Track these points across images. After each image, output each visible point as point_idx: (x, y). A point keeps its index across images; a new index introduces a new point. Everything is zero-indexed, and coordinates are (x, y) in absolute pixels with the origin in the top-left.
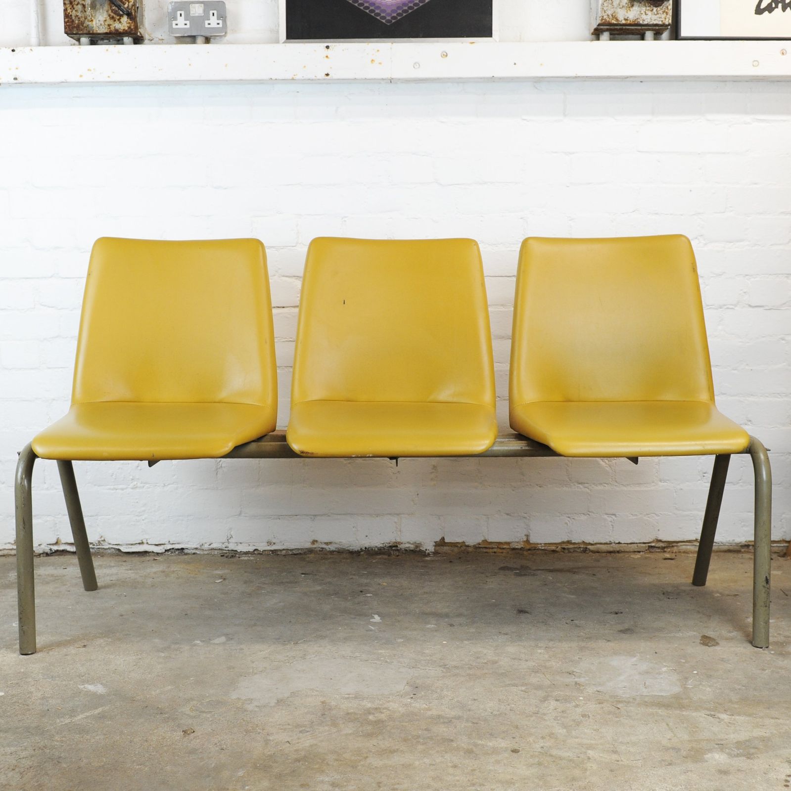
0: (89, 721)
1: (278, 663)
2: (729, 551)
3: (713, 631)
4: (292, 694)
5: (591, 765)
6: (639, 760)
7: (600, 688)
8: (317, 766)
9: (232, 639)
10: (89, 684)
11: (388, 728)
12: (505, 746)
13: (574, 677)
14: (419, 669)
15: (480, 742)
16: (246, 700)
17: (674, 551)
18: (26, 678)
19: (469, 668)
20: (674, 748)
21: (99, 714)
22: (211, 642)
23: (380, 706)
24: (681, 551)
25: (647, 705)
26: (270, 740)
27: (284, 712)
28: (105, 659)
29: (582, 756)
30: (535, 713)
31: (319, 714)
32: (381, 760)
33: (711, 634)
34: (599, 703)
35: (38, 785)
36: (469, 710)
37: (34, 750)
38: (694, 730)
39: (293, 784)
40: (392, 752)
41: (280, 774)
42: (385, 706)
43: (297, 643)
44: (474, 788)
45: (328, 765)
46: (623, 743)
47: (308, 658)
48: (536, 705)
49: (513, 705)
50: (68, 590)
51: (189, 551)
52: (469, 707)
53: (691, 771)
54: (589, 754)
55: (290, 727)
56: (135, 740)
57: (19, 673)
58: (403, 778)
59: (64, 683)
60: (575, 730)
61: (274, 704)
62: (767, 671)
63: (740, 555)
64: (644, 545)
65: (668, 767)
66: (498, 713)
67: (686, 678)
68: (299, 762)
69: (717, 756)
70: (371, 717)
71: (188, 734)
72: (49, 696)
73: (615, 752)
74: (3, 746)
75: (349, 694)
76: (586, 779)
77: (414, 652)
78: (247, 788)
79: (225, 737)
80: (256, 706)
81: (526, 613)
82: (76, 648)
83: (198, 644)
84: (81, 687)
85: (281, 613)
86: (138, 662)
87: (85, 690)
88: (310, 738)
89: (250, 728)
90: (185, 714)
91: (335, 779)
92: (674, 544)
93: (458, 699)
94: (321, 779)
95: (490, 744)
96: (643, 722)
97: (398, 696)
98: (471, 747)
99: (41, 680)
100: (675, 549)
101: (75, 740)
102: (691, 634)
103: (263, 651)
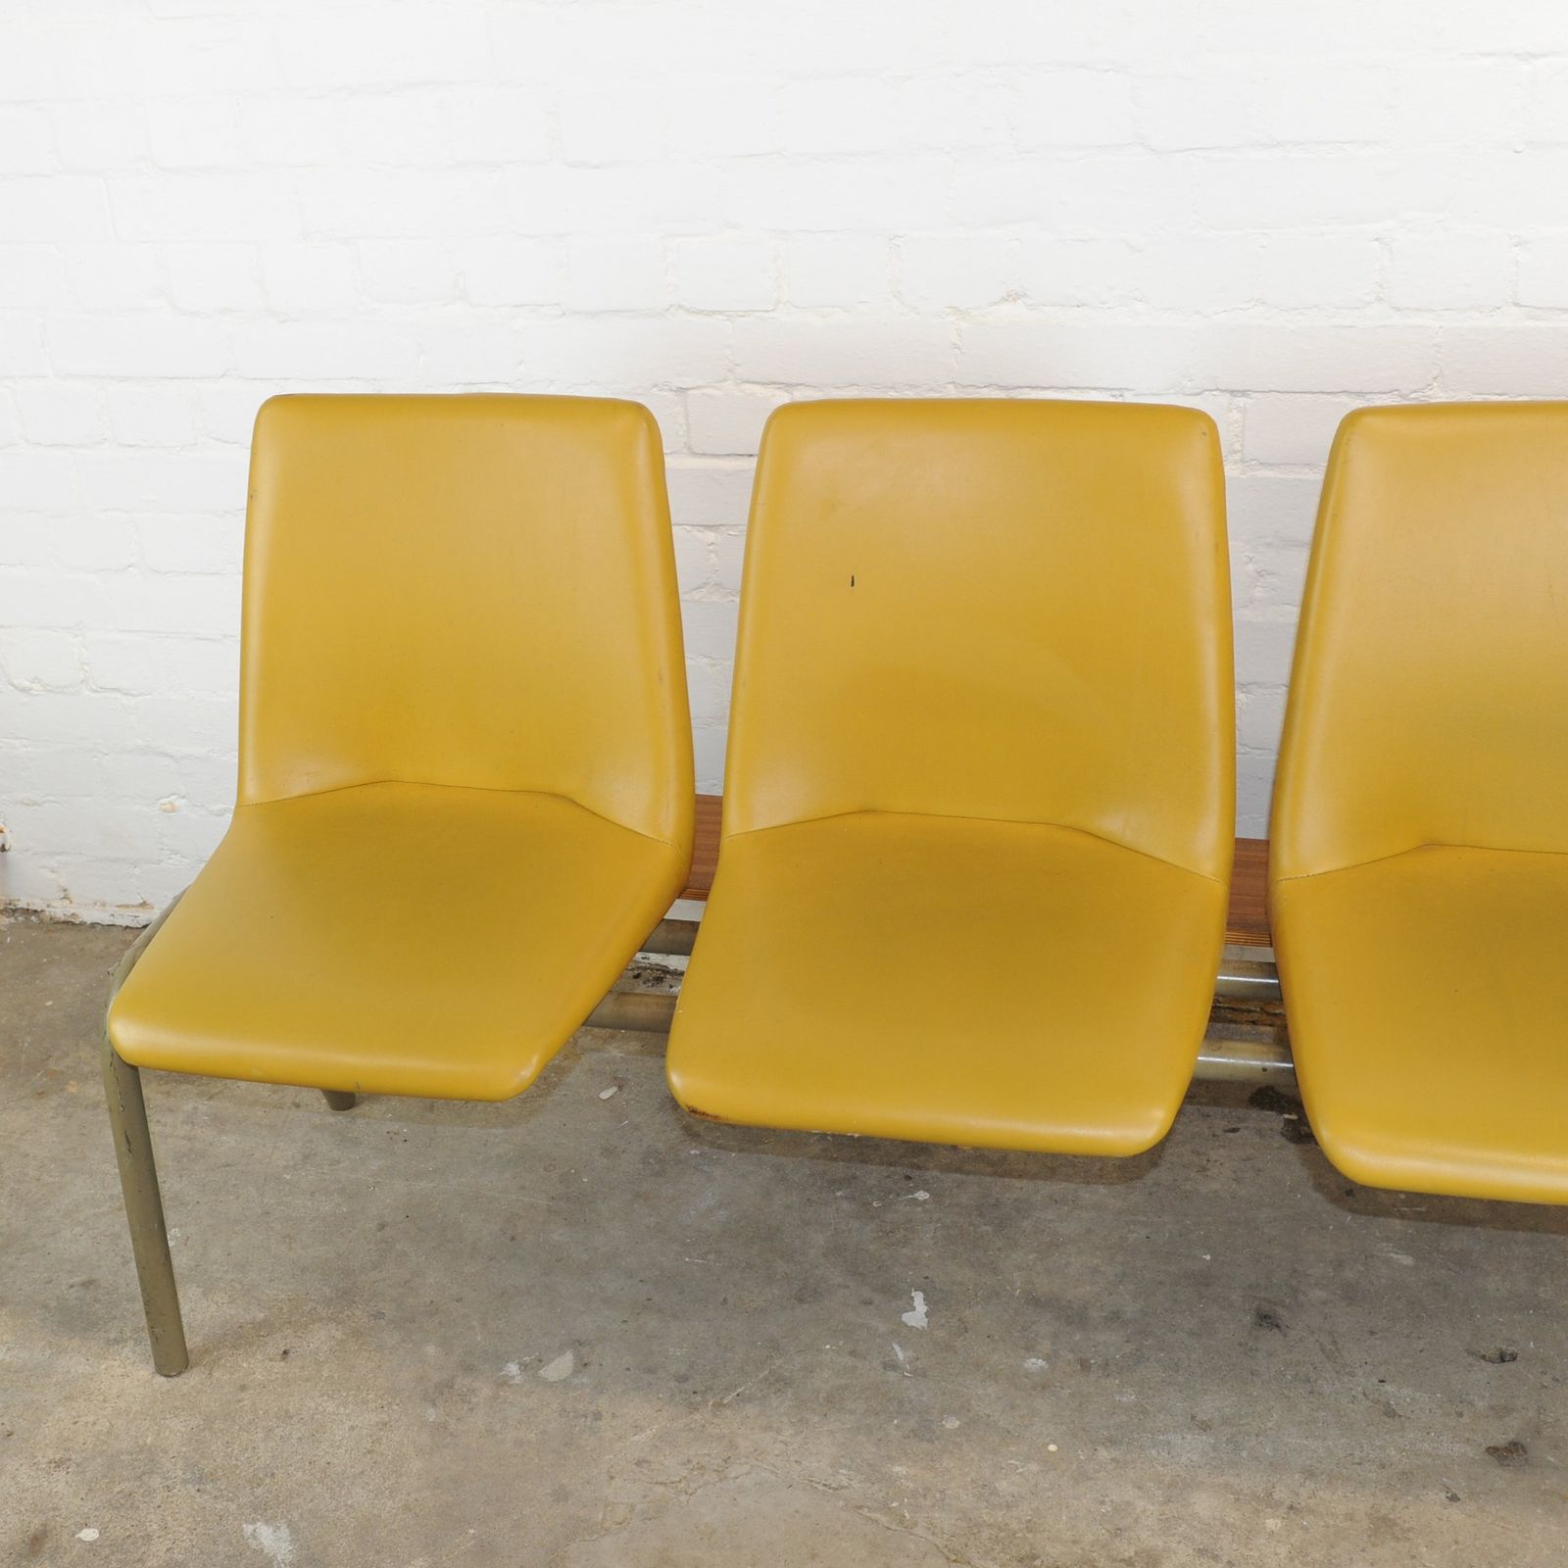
1: (662, 1489)
9: (586, 1365)
10: (266, 1522)
18: (151, 1473)
22: (542, 1372)
28: (316, 1416)
43: (720, 1405)
47: (733, 1475)
57: (142, 1449)
59: (219, 1507)
72: (181, 1558)
77: (973, 1478)
81: (1275, 1330)
82: (267, 1362)
83: (513, 1377)
84: (248, 1529)
85: (711, 1257)
86: (378, 1440)
87: (253, 1544)
99: (179, 1486)
103: (642, 1430)
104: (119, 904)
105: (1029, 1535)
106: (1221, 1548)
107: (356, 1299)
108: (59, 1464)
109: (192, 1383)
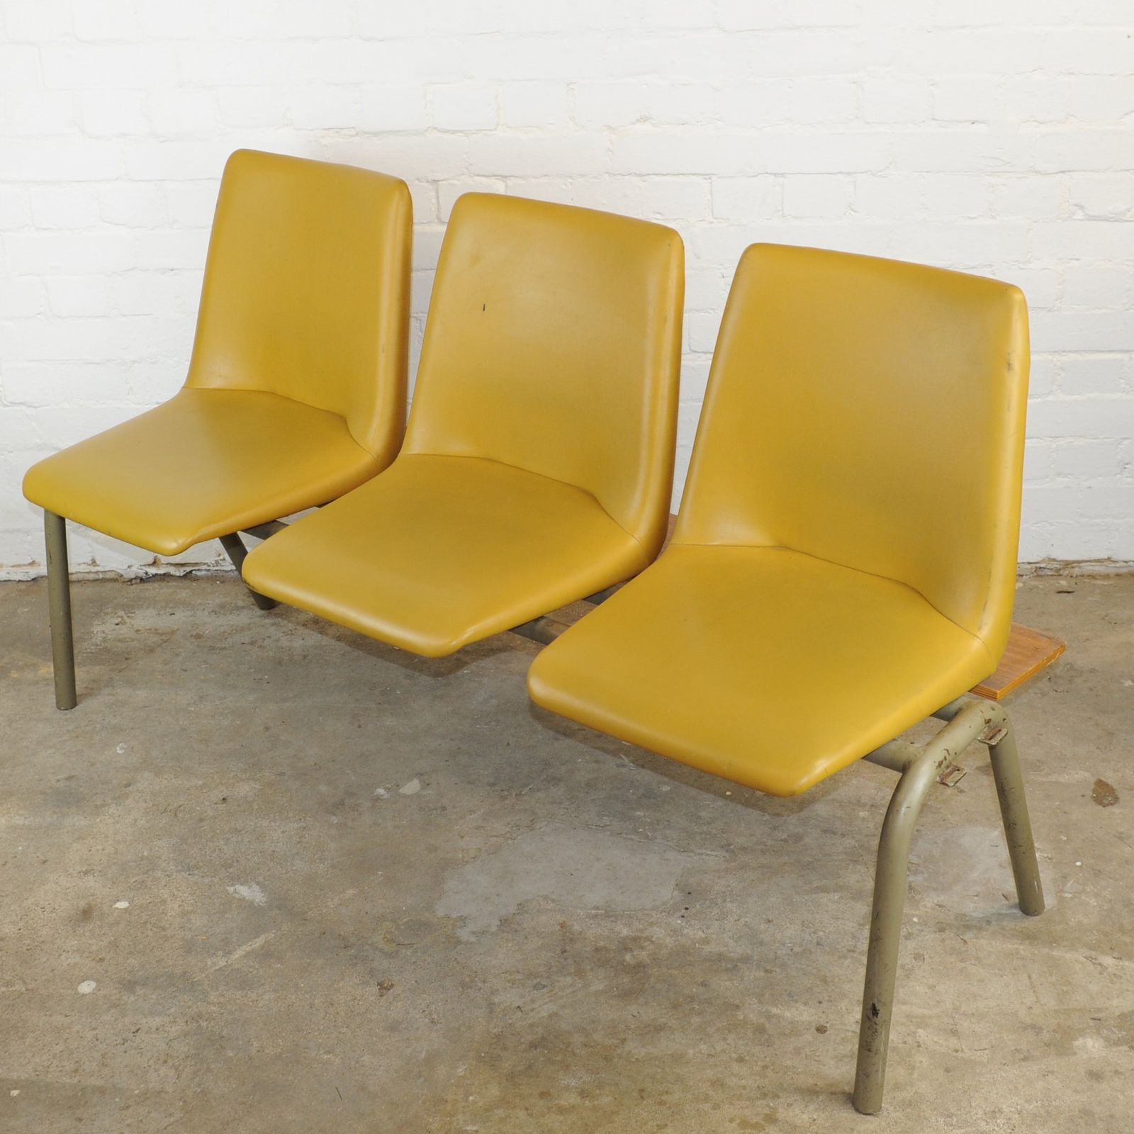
0: (251, 963)
1: (495, 839)
3: (1114, 771)
4: (520, 907)
5: (920, 1059)
6: (985, 1049)
7: (942, 898)
8: (560, 1057)
9: (428, 785)
10: (242, 884)
11: (652, 980)
12: (808, 1019)
14: (693, 854)
15: (774, 1010)
16: (457, 919)
17: (1075, 576)
18: (153, 870)
19: (763, 852)
20: (1033, 1027)
21: (262, 947)
22: (401, 791)
23: (640, 934)
24: (1085, 573)
25: (1005, 936)
26: (495, 1004)
27: (510, 944)
28: (256, 829)
29: (909, 1039)
30: (851, 951)
31: (558, 952)
32: (643, 1046)
33: (1110, 778)
34: (940, 931)
35: (202, 1091)
36: (762, 944)
37: (187, 1022)
38: (1065, 988)
39: (530, 1091)
40: (660, 1029)
41: (512, 1073)
42: (646, 934)
43: (520, 794)
44: (764, 1102)
45: (575, 1055)
46: (966, 1015)
47: (538, 827)
48: (852, 934)
49: (821, 934)
50: (184, 668)
52: (762, 936)
53: (1053, 1072)
54: (920, 1036)
55: (520, 977)
56: (316, 1002)
57: (142, 859)
58: (673, 1081)
59: (206, 880)
60: (904, 987)
61: (496, 929)
64: (1029, 566)
65: (1022, 1063)
66: (801, 950)
67: (1065, 877)
68: (536, 1048)
69: (1090, 1043)
71: (385, 989)
72: (190, 909)
73: (954, 1033)
74: (144, 1014)
75: (597, 908)
76: (912, 1085)
77: (685, 814)
78: (471, 1098)
79: (435, 997)
80: (473, 932)
82: (213, 805)
83: (382, 795)
84: (231, 889)
85: (493, 723)
86: (303, 836)
87: (237, 896)
88: (547, 1000)
89: (467, 979)
90: (377, 948)
91: (584, 1082)
92: (1074, 565)
93: (746, 919)
94: (566, 1082)
95: (788, 1014)
96: (997, 971)
97: (665, 912)
98: (762, 1020)
99: (175, 874)
100: (1076, 571)
101: (238, 1001)
102: (1080, 777)
103: (474, 812)
104: (12, 564)
105: (724, 835)
106: (836, 828)
107: (263, 767)
108: (86, 873)
109: (164, 821)
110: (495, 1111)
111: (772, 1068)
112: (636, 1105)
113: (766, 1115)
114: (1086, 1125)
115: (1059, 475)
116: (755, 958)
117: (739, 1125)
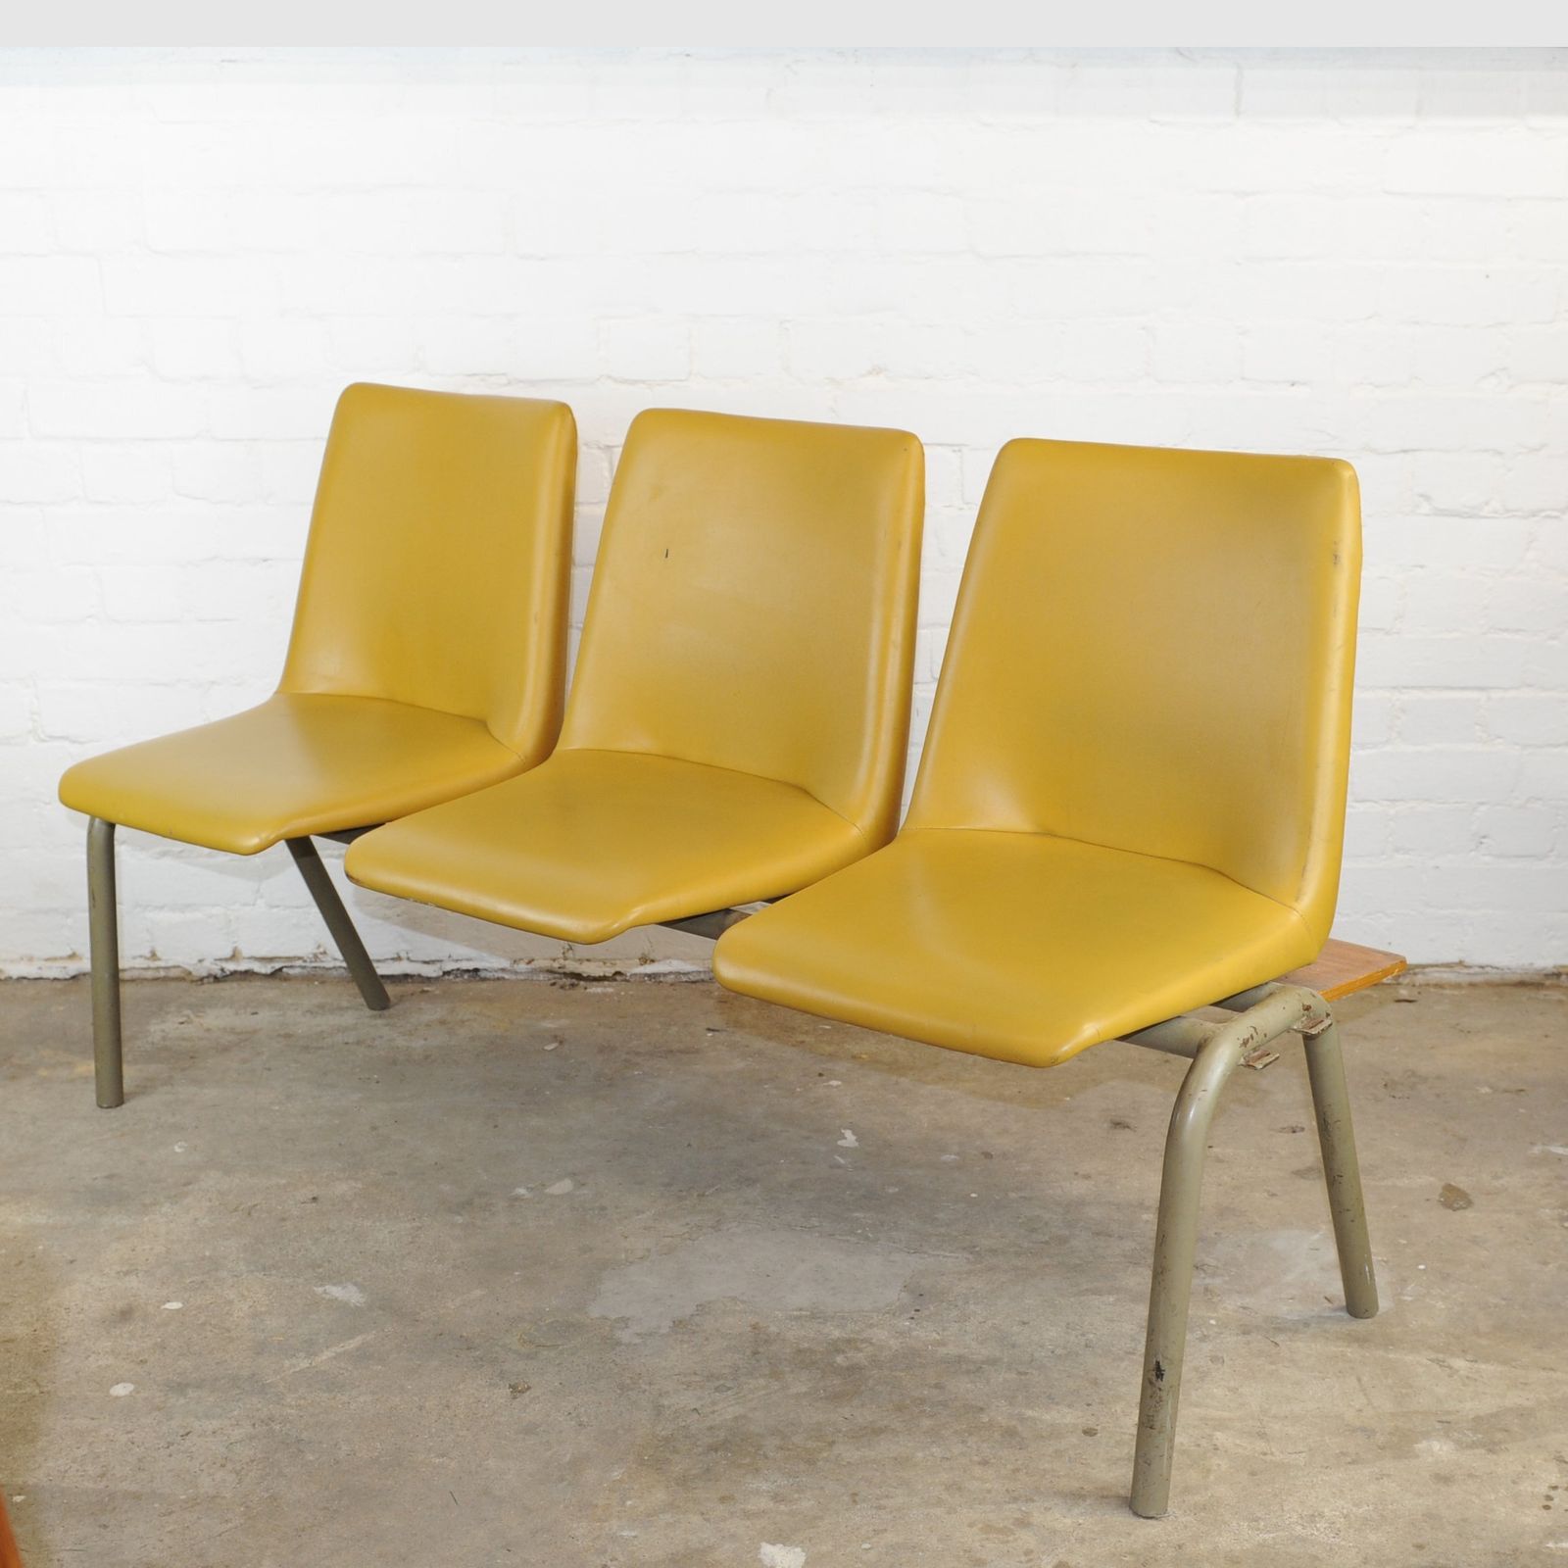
0: (343, 1365)
1: (670, 1239)
2: (1522, 984)
3: (1467, 1175)
4: (700, 1308)
5: (1217, 1462)
6: (1302, 1452)
7: (1248, 1300)
8: (747, 1460)
9: (583, 1185)
10: (334, 1285)
11: (871, 1382)
12: (1073, 1421)
13: (1203, 1275)
14: (926, 1256)
15: (1030, 1413)
16: (617, 1321)
17: (1417, 984)
18: (217, 1270)
19: (1017, 1254)
20: (1364, 1430)
21: (358, 1349)
22: (547, 1191)
23: (856, 1336)
24: (1431, 982)
25: (1327, 1338)
26: (663, 1406)
27: (685, 1346)
28: (356, 1229)
29: (1204, 1442)
30: (1130, 1353)
31: (748, 1352)
32: (858, 1449)
33: (1461, 1181)
34: (1244, 1333)
35: (270, 1498)
36: (1014, 1346)
37: (254, 1425)
38: (1404, 1391)
39: (707, 1495)
40: (878, 1432)
41: (684, 1476)
42: (864, 1335)
43: (703, 1195)
44: (1014, 1506)
45: (767, 1458)
46: (1277, 1418)
47: (725, 1228)
49: (1091, 1336)
50: (267, 1066)
51: (489, 975)
52: (1013, 1338)
53: (1389, 1476)
54: (1217, 1439)
55: (697, 1379)
56: (427, 1404)
57: (203, 1259)
58: (895, 1484)
59: (287, 1281)
60: (1197, 1390)
61: (668, 1330)
62: (1551, 1266)
63: (1542, 994)
65: (1349, 1466)
66: (1065, 1352)
67: (1404, 1281)
68: (716, 1450)
69: (1436, 1446)
70: (839, 1359)
71: (519, 1392)
72: (263, 1309)
73: (1262, 1435)
74: (196, 1417)
75: (801, 1310)
76: (1206, 1489)
77: (918, 1216)
78: (629, 1503)
79: (586, 1399)
80: (638, 1334)
81: (1127, 1129)
82: (300, 1205)
83: (523, 1195)
84: (320, 1290)
85: (670, 1125)
86: (417, 1236)
87: (328, 1297)
88: (733, 1402)
89: (628, 1381)
90: (510, 1349)
91: (779, 1486)
92: (1417, 970)
93: (995, 1321)
94: (754, 1486)
95: (1047, 1417)
96: (1317, 1374)
97: (888, 1313)
98: (1014, 1423)
99: (245, 1275)
100: (1420, 979)
101: (323, 1404)
102: (1424, 1181)
103: (643, 1212)
105: (968, 1237)
106: (1112, 1231)
107: (367, 1167)
108: (128, 1273)
109: (233, 1220)
110: (661, 1516)
111: (1025, 1471)
112: (846, 1510)
113: (1017, 1519)
114: (1432, 1529)
115: (1397, 850)
116: (1006, 1360)
117: (981, 1529)
